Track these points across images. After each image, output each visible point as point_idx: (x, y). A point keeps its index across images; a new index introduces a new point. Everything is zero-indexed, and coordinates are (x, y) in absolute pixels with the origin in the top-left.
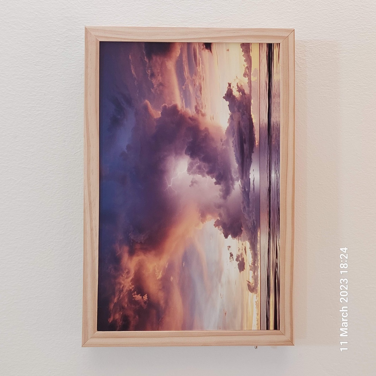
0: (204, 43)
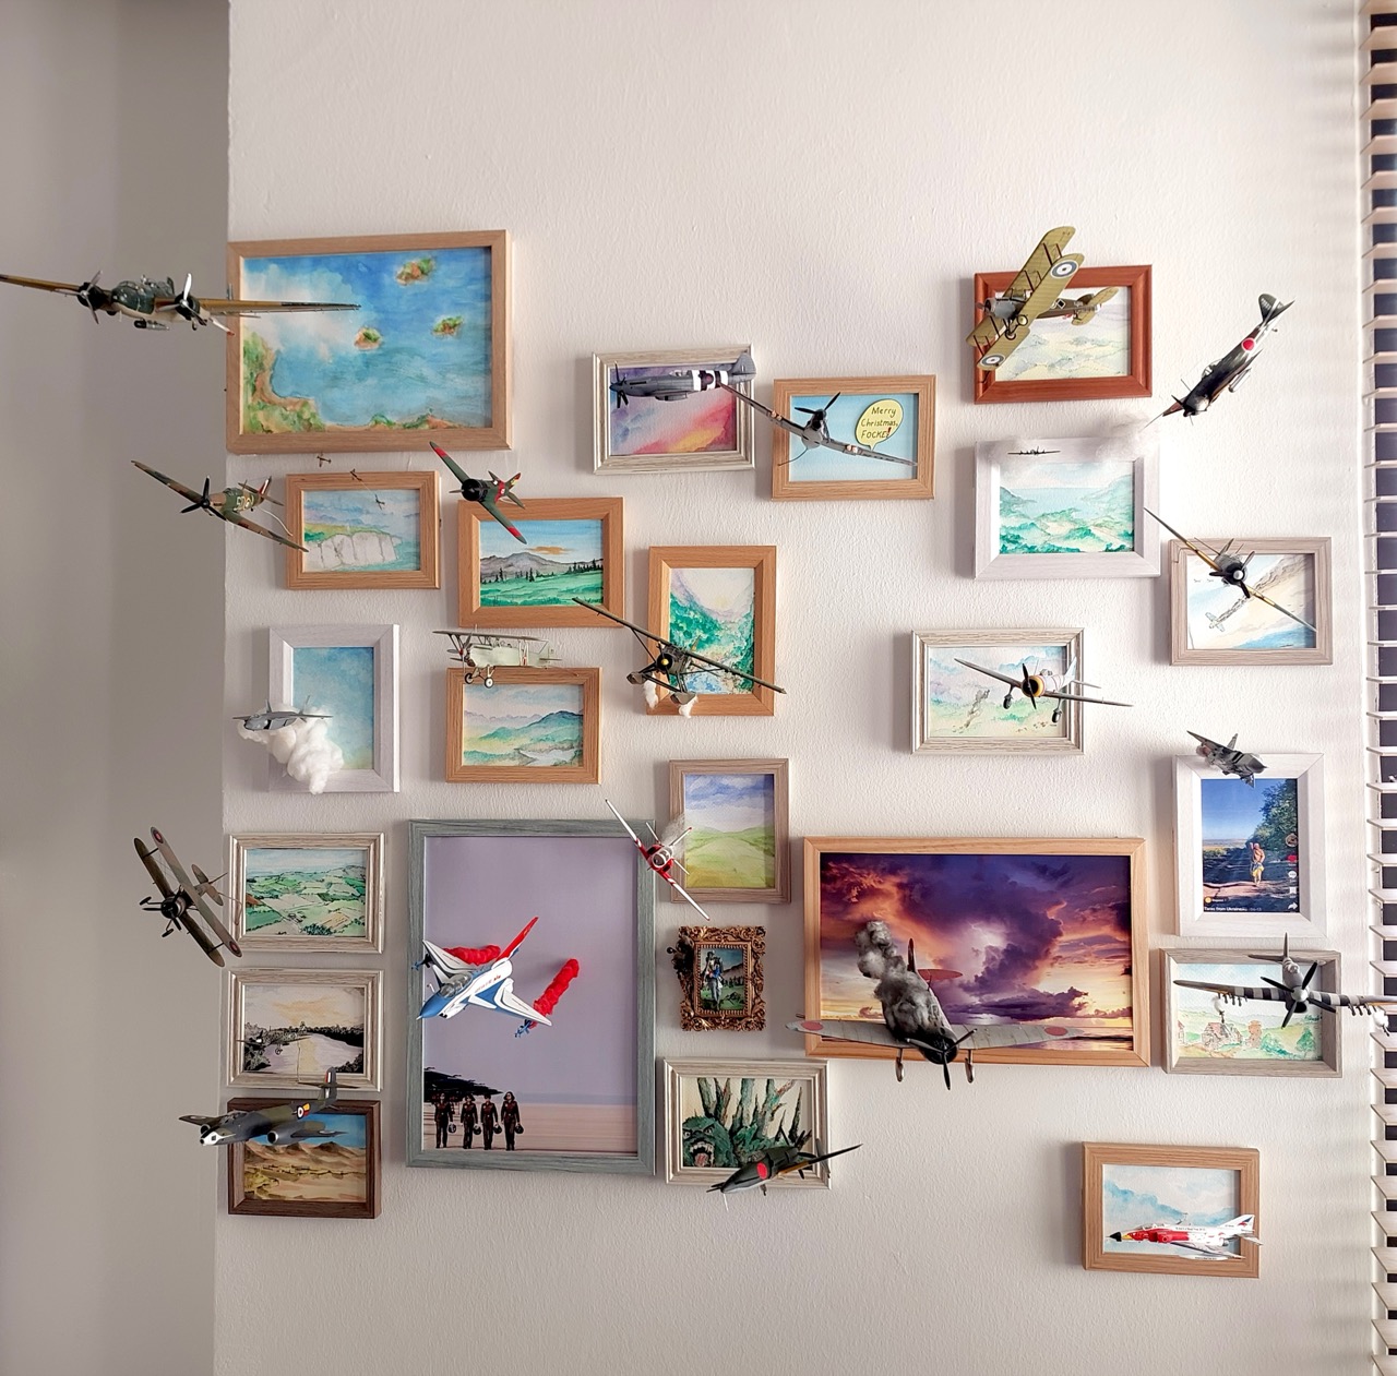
0: (1132, 966)
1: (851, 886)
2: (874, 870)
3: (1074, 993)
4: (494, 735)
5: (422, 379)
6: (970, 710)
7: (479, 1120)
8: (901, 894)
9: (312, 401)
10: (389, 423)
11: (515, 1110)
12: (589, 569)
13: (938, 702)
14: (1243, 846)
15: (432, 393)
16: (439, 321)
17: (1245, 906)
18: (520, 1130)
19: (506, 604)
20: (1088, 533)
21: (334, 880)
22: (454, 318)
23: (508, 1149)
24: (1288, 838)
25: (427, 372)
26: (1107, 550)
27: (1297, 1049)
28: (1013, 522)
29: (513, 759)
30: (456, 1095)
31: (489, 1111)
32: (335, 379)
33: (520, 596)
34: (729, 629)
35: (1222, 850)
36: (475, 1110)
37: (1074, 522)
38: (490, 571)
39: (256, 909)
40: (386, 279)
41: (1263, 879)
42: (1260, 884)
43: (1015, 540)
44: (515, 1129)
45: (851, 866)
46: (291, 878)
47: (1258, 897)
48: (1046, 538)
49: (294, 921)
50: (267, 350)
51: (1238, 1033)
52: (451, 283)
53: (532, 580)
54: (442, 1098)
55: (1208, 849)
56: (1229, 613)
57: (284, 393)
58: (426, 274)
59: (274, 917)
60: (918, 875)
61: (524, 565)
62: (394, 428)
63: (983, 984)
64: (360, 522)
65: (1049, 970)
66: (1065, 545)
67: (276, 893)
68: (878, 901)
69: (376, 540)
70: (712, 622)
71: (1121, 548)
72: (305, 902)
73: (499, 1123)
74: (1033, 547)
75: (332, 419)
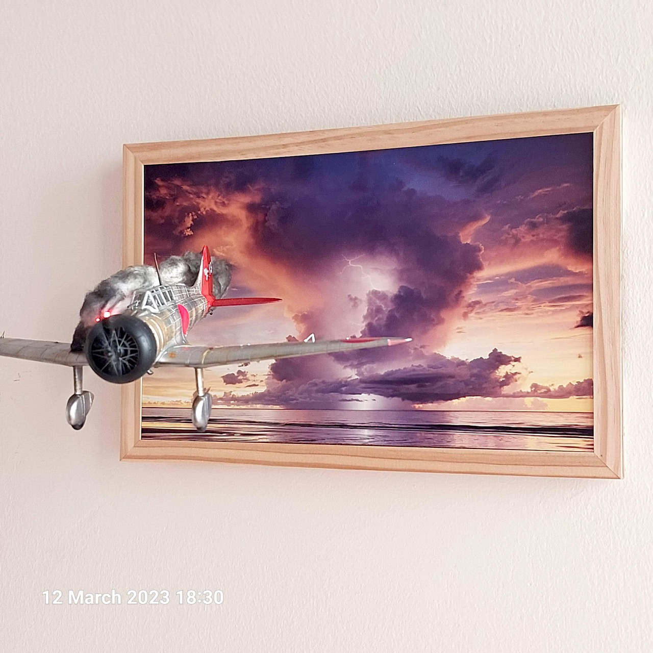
0: (593, 313)
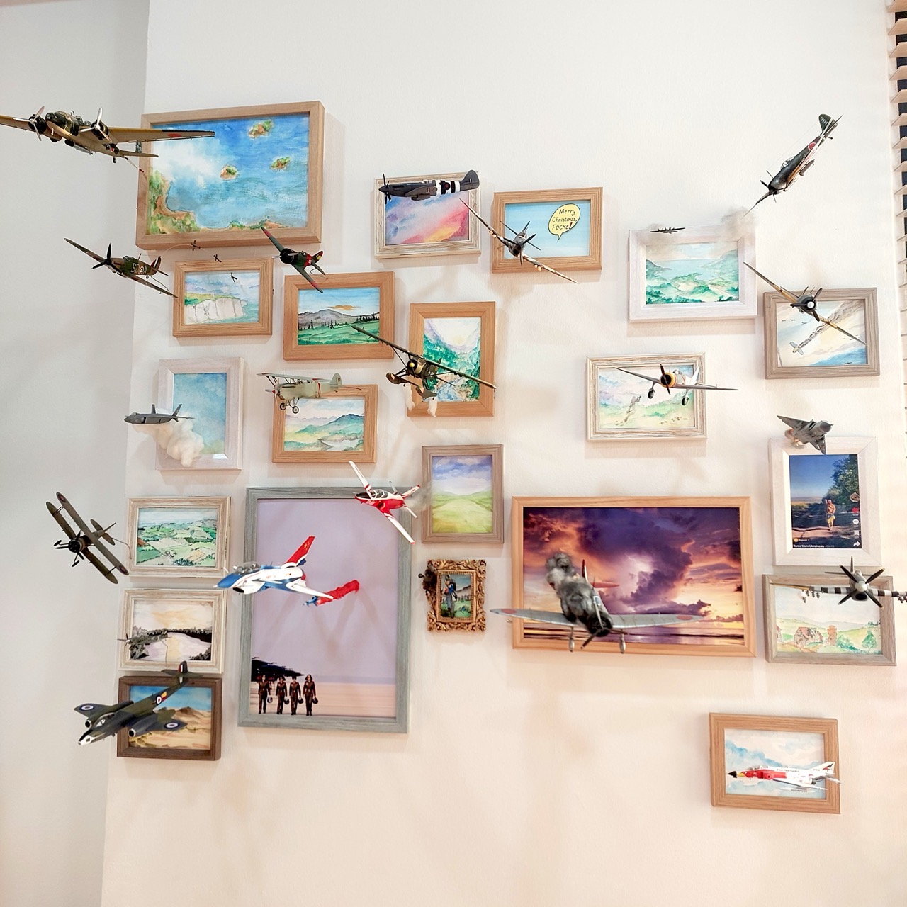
0: (742, 585)
1: (545, 530)
2: (561, 519)
3: (701, 604)
4: (305, 430)
5: (263, 197)
6: (627, 409)
7: (288, 694)
8: (579, 536)
9: (192, 214)
10: (241, 226)
11: (313, 688)
12: (369, 320)
13: (606, 405)
14: (820, 502)
15: (269, 206)
16: (275, 160)
17: (823, 545)
18: (316, 701)
19: (315, 343)
20: (707, 289)
21: (196, 529)
22: (285, 158)
23: (308, 715)
24: (852, 496)
25: (266, 193)
26: (720, 300)
27: (863, 646)
28: (655, 283)
29: (317, 446)
30: (273, 676)
31: (295, 688)
32: (207, 198)
33: (324, 338)
34: (463, 358)
35: (804, 504)
36: (285, 687)
37: (698, 282)
38: (305, 322)
39: (144, 548)
40: (242, 135)
41: (835, 524)
42: (833, 529)
43: (657, 295)
44: (313, 700)
45: (544, 515)
46: (167, 527)
47: (832, 537)
48: (678, 293)
49: (168, 557)
50: (164, 182)
51: (820, 634)
52: (283, 136)
53: (332, 327)
54: (264, 678)
55: (795, 504)
56: (806, 342)
57: (174, 209)
58: (267, 131)
59: (156, 553)
60: (590, 522)
61: (327, 317)
62: (244, 229)
63: (638, 598)
64: (221, 292)
65: (683, 588)
66: (691, 297)
67: (157, 538)
68: (563, 541)
69: (231, 303)
70: (451, 353)
71: (730, 299)
72: (177, 544)
73: (302, 696)
74: (669, 300)
75: (205, 225)
